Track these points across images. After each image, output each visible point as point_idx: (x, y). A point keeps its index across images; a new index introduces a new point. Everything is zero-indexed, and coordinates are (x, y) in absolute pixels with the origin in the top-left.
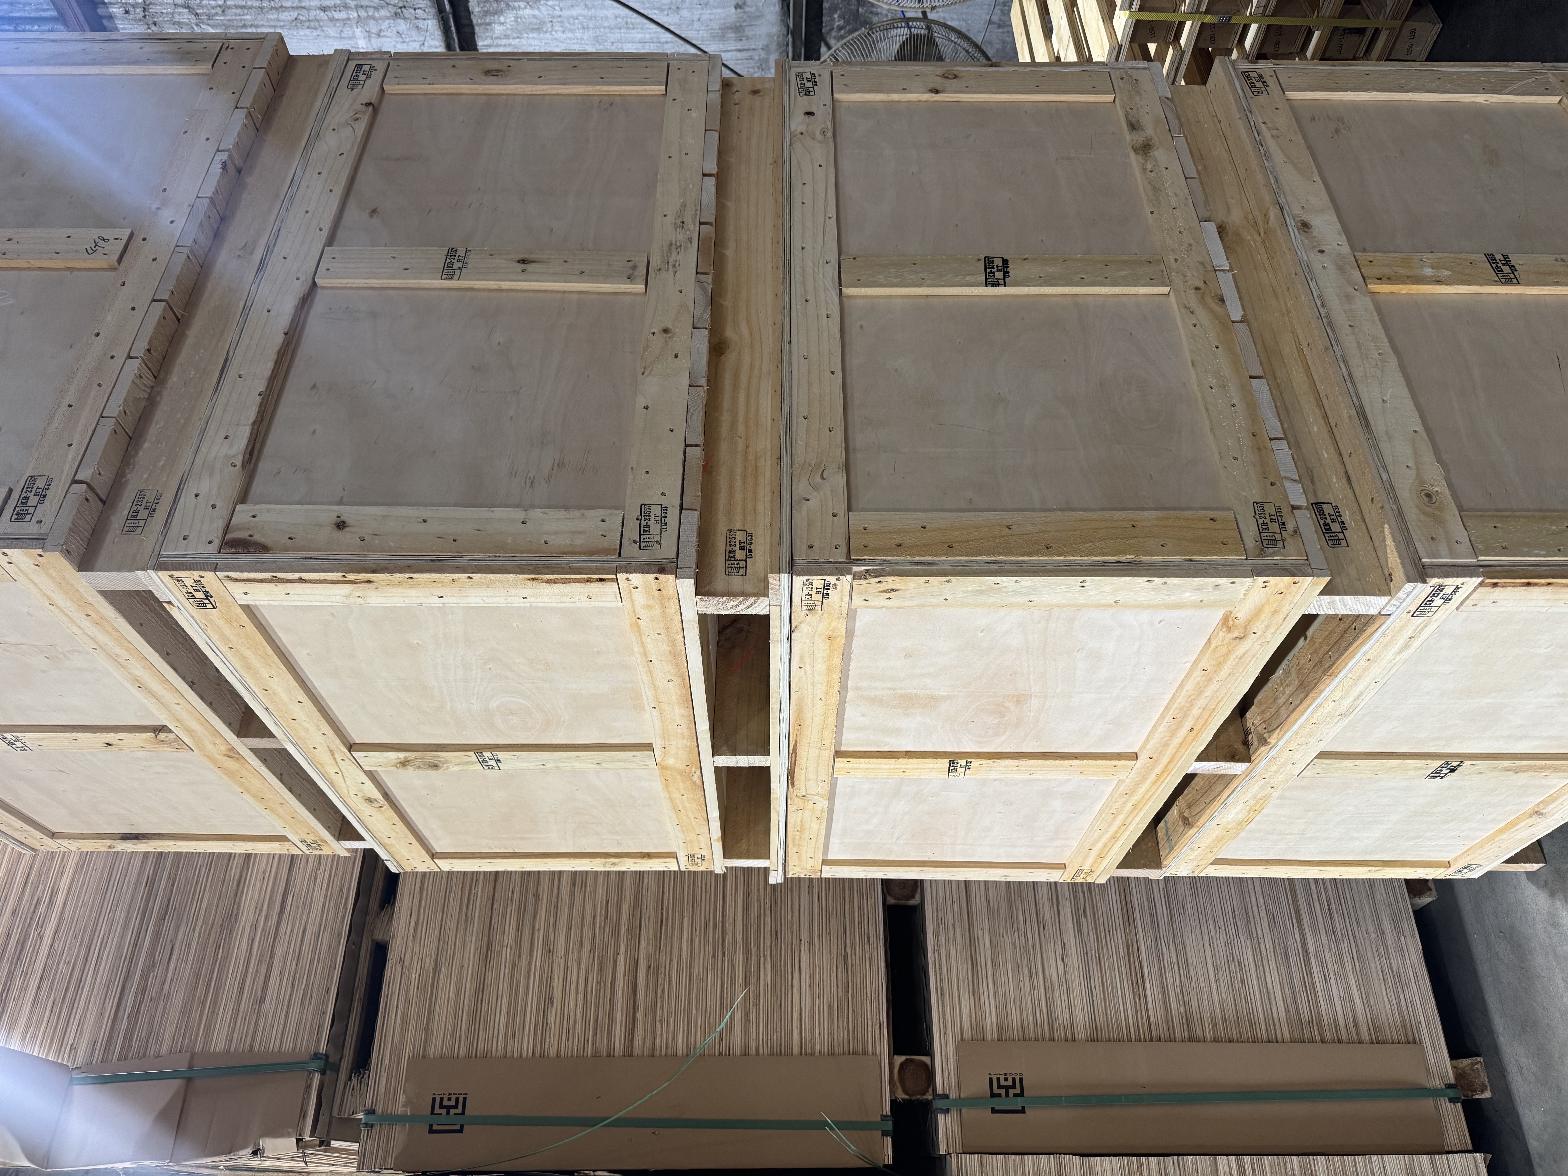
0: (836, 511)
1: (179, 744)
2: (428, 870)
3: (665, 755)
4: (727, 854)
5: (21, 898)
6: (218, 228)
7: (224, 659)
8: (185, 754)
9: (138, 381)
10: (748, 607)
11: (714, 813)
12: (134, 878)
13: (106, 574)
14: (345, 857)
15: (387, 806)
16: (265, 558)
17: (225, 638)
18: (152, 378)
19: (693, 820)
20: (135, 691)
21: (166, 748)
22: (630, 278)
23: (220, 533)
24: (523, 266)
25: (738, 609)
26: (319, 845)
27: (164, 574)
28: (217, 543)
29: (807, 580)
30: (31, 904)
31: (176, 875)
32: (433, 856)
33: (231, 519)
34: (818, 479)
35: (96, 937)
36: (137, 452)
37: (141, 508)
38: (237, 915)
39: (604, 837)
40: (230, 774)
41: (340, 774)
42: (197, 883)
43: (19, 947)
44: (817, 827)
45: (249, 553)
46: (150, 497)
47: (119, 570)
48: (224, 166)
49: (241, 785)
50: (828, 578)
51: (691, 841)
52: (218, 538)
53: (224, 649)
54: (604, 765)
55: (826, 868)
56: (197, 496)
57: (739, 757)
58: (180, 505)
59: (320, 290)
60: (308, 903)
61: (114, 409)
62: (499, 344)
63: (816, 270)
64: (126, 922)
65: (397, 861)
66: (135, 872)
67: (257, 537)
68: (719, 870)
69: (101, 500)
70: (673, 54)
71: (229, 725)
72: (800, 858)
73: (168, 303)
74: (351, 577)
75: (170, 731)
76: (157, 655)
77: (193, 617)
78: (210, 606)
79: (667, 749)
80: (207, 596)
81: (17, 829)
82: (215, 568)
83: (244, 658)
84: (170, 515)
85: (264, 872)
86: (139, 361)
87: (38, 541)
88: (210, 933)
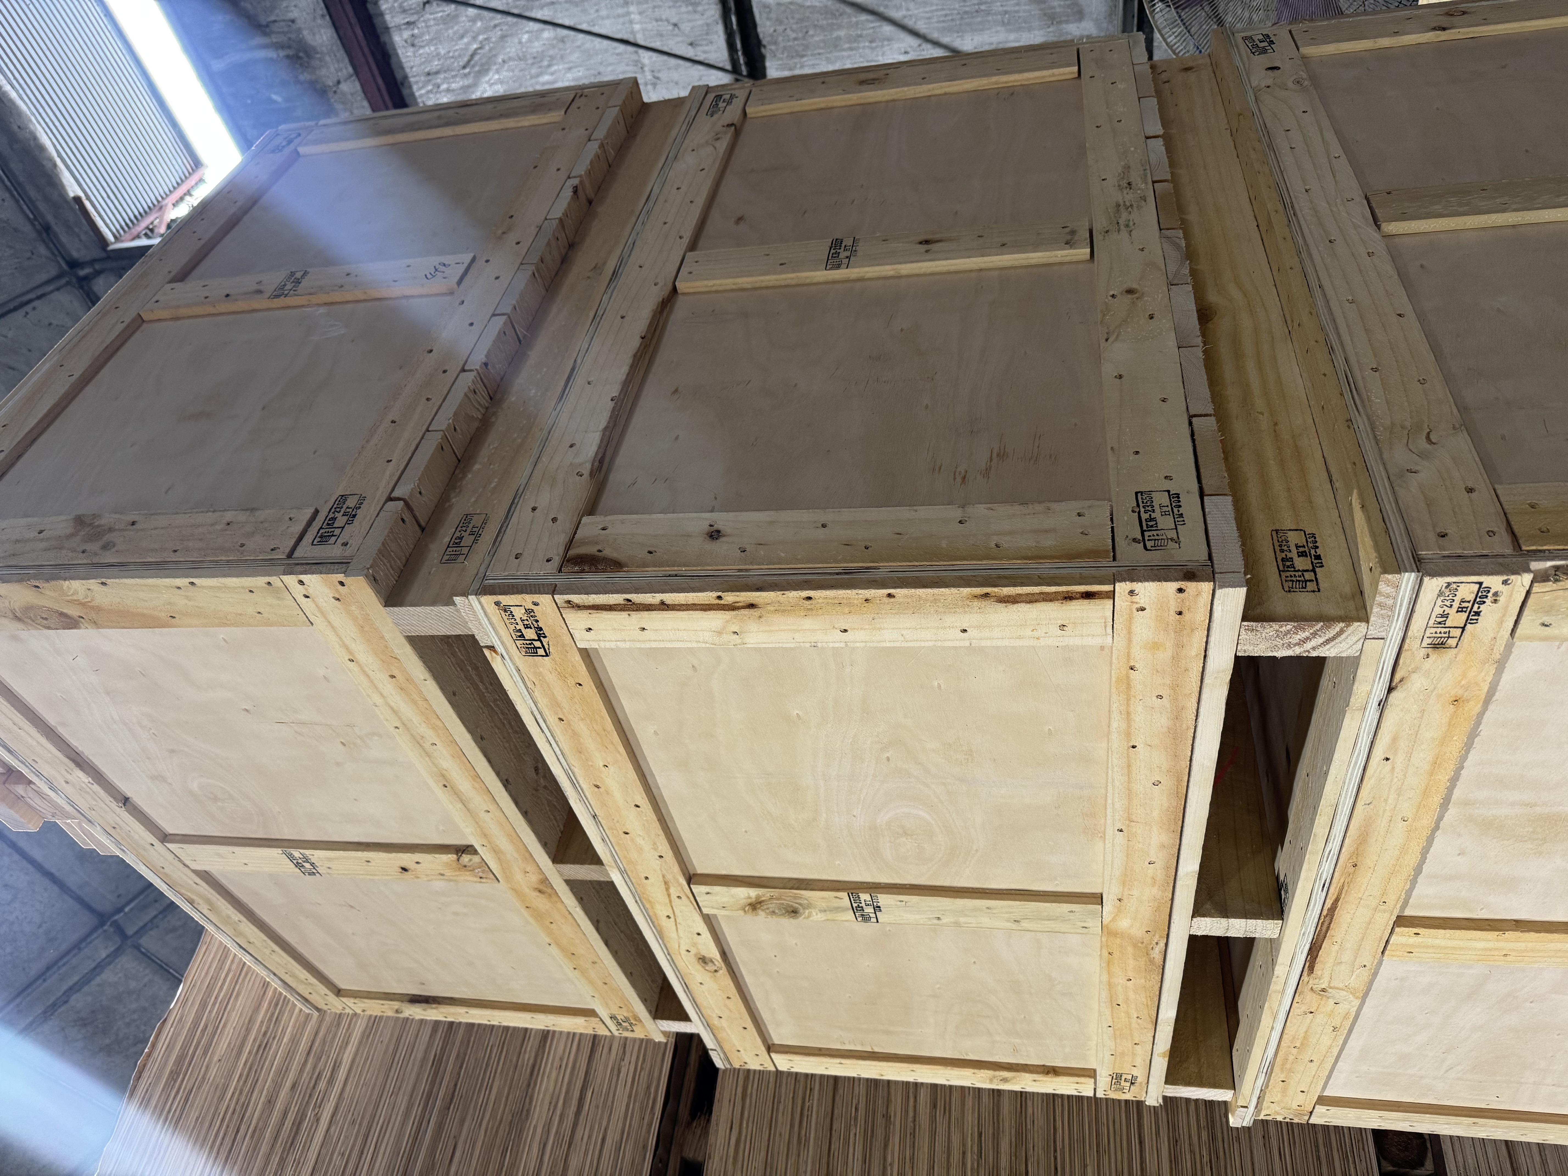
0: (1470, 485)
1: (483, 872)
2: (761, 1068)
3: (1119, 911)
4: (1171, 1078)
5: (302, 1071)
6: (566, 254)
7: (550, 738)
8: (487, 887)
9: (471, 396)
10: (1328, 641)
11: (1169, 1012)
12: (420, 1056)
13: (418, 609)
14: (660, 1043)
15: (723, 971)
16: (618, 577)
17: (555, 704)
18: (487, 398)
19: (1134, 1020)
20: (439, 792)
21: (467, 877)
22: (1069, 244)
23: (561, 550)
24: (927, 247)
25: (1308, 646)
26: (631, 1024)
27: (488, 600)
28: (557, 561)
29: (1449, 584)
30: (311, 1078)
31: (465, 1055)
32: (770, 1048)
33: (575, 533)
34: (1423, 444)
35: (375, 1124)
36: (465, 476)
37: (465, 534)
38: (528, 1111)
39: (998, 1038)
40: (538, 916)
41: (672, 919)
42: (487, 1066)
43: (295, 1128)
44: (1329, 1043)
45: (597, 571)
46: (477, 521)
47: (433, 603)
48: (575, 190)
49: (550, 933)
50: (1487, 581)
51: (1123, 1054)
52: (558, 555)
53: (552, 720)
54: (1025, 924)
55: (1320, 1109)
56: (534, 509)
57: (1232, 921)
58: (514, 519)
59: (680, 297)
60: (609, 1103)
61: (443, 421)
62: (902, 330)
63: (1335, 209)
64: (407, 1108)
65: (725, 1053)
66: (422, 1048)
67: (608, 552)
68: (1153, 1099)
69: (419, 525)
70: (1082, 38)
71: (545, 845)
72: (1284, 1091)
73: (509, 317)
74: (730, 598)
75: (475, 852)
76: (468, 736)
77: (519, 670)
78: (541, 652)
79: (1125, 901)
80: (539, 635)
81: (302, 981)
82: (553, 590)
83: (575, 736)
84: (501, 532)
85: (561, 1059)
86: (475, 373)
87: (342, 565)
88: (497, 1131)
